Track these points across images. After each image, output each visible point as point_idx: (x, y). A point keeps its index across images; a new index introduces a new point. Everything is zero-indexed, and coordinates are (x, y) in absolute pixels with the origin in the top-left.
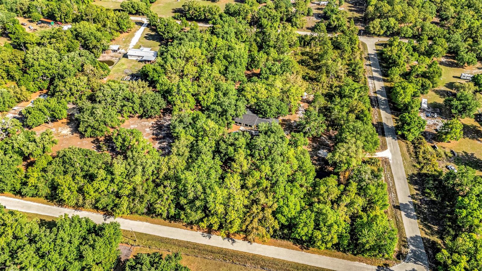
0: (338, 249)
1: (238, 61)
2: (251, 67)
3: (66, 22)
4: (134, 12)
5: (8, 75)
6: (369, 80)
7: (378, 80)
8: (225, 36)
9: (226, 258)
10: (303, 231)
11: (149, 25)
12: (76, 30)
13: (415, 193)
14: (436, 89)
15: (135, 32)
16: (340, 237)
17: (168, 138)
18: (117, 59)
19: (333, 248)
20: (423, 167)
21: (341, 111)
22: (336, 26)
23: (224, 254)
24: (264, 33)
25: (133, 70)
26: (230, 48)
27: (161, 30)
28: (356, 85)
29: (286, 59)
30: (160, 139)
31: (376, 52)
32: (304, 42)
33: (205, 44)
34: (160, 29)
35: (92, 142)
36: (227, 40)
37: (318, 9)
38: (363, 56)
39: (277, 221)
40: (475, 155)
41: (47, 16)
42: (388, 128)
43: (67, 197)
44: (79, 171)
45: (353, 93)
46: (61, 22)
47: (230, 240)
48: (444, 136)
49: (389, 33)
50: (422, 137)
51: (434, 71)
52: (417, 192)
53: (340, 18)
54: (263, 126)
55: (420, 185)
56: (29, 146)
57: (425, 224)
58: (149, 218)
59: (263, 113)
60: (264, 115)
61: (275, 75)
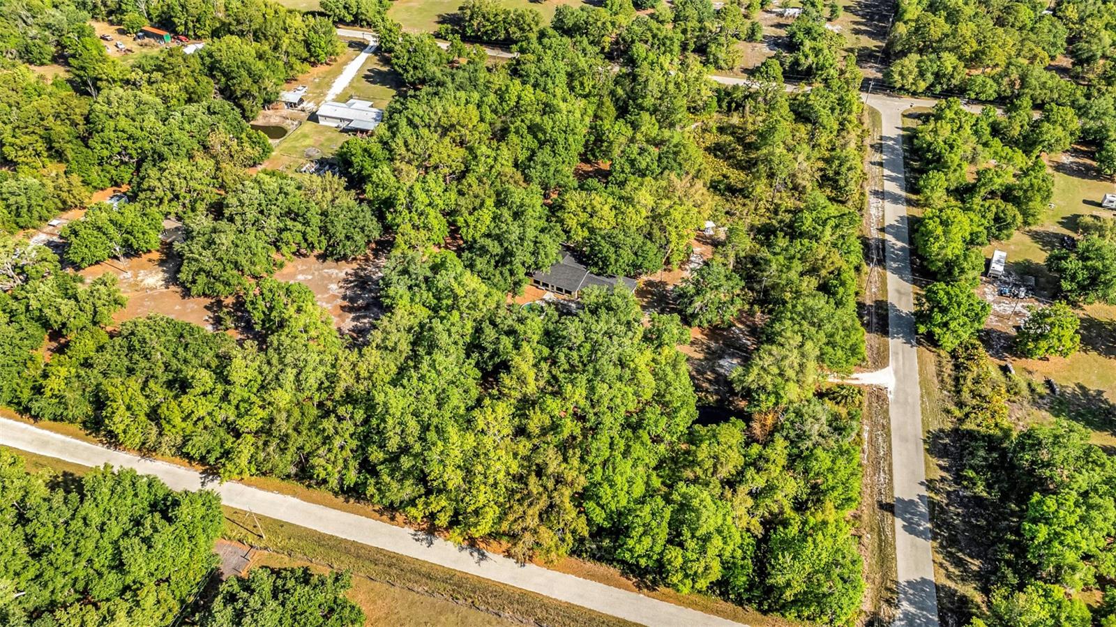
0: (724, 595)
1: (561, 141)
2: (594, 155)
3: (198, 37)
4: (349, 18)
5: (50, 149)
6: (872, 200)
7: (895, 199)
8: (542, 80)
9: (459, 593)
10: (639, 546)
11: (377, 51)
12: (210, 55)
13: (938, 477)
14: (1034, 228)
15: (346, 63)
16: (728, 566)
17: (375, 310)
18: (296, 123)
19: (714, 592)
20: (967, 415)
21: (785, 270)
22: (810, 67)
23: (455, 584)
24: (634, 77)
25: (326, 151)
26: (548, 109)
27: (400, 62)
28: (833, 209)
29: (675, 141)
30: (359, 309)
31: (901, 132)
32: (729, 101)
33: (492, 98)
34: (398, 58)
35: (206, 307)
36: (544, 90)
37: (779, 26)
38: (868, 141)
39: (583, 517)
40: (1105, 396)
41: (159, 22)
42: (900, 317)
43: (122, 427)
44: (159, 371)
45: (820, 228)
46: (187, 36)
47: (476, 554)
48: (1031, 345)
49: (938, 88)
50: (977, 342)
51: (1032, 185)
52: (944, 474)
53: (821, 50)
54: (594, 292)
55: (954, 459)
56: (62, 307)
57: (950, 552)
58: (299, 487)
59: (600, 263)
60: (602, 269)
61: (644, 175)
